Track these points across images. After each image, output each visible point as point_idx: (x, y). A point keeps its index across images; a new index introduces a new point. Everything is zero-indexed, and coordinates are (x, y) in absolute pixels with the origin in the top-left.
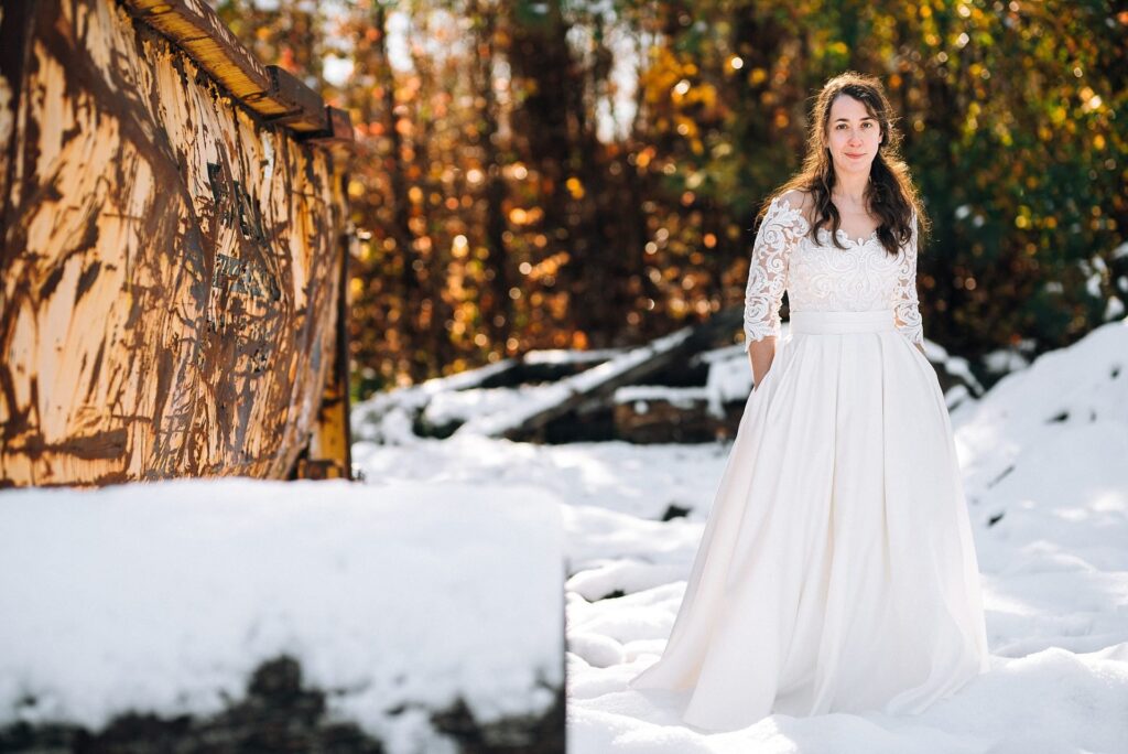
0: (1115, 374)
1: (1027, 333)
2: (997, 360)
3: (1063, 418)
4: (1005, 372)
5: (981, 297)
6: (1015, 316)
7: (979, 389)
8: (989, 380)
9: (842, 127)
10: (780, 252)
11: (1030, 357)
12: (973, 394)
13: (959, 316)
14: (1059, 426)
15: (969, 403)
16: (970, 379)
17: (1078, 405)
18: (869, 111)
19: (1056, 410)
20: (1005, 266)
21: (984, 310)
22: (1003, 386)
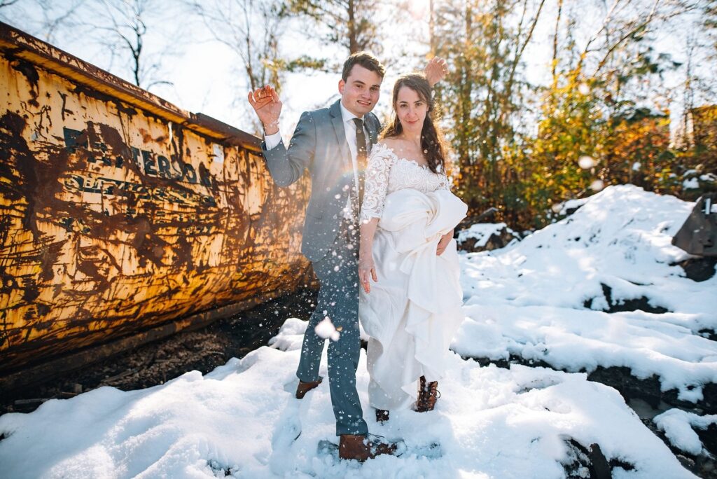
0: (555, 236)
1: (533, 227)
2: (525, 233)
3: (540, 247)
4: (527, 235)
5: (523, 219)
6: (531, 223)
7: (521, 239)
8: (523, 237)
9: (404, 106)
10: (383, 171)
11: (533, 232)
12: (519, 240)
13: (517, 223)
14: (539, 249)
15: (518, 242)
16: (519, 237)
17: (544, 244)
18: (419, 96)
19: (539, 245)
20: (529, 213)
21: (523, 222)
22: (526, 238)
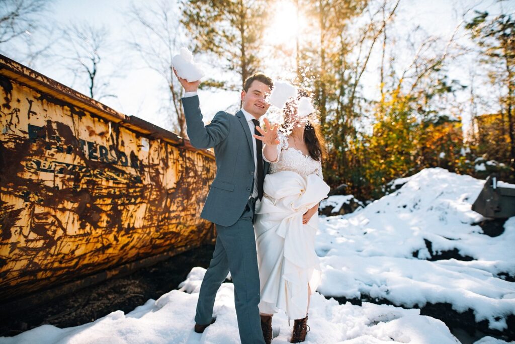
1: (373, 198)
2: (367, 202)
3: (379, 212)
4: (369, 204)
5: (365, 192)
6: (371, 195)
8: (366, 205)
11: (373, 201)
12: (363, 207)
13: (361, 195)
14: (378, 214)
15: (362, 209)
16: (363, 205)
19: (377, 211)
20: (369, 188)
21: (365, 194)
22: (368, 206)
